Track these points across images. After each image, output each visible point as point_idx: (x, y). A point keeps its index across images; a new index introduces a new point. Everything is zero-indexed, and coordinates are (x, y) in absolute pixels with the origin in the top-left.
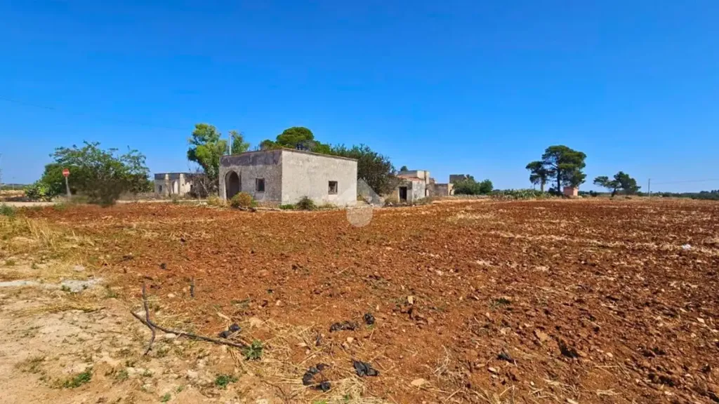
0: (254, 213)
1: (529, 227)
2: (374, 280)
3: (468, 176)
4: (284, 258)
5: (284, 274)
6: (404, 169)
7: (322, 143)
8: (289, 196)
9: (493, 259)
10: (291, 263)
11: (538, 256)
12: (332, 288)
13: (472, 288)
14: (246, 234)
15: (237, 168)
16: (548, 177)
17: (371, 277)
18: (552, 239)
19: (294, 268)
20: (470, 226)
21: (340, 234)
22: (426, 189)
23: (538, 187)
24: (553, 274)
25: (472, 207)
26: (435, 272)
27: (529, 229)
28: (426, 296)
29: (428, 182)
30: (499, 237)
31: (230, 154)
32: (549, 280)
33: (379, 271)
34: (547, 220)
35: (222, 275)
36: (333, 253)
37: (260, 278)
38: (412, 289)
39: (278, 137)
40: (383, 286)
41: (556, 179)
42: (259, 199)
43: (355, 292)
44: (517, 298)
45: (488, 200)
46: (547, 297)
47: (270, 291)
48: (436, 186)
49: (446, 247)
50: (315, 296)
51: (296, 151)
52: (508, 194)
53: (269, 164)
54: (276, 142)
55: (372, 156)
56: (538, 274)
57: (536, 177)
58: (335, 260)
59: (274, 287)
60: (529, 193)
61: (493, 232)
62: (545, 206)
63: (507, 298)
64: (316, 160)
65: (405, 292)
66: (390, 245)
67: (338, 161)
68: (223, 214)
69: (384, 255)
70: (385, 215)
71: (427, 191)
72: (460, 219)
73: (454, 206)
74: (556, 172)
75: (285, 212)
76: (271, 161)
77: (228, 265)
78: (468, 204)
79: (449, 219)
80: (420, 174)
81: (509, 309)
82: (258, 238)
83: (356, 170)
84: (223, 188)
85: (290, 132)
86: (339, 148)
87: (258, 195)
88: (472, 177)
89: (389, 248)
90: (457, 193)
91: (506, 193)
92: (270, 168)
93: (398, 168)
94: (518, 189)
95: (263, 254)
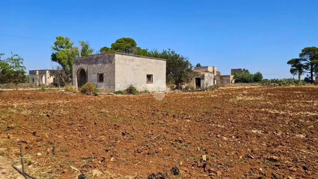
0: (96, 97)
1: (290, 105)
2: (179, 143)
3: (244, 70)
4: (116, 127)
5: (116, 139)
6: (198, 65)
7: (142, 49)
8: (120, 85)
9: (263, 129)
10: (121, 131)
11: (297, 127)
12: (150, 148)
13: (249, 149)
14: (91, 111)
15: (84, 66)
16: (304, 70)
17: (176, 141)
18: (307, 114)
19: (123, 134)
20: (247, 106)
21: (155, 111)
22: (214, 80)
23: (296, 77)
24: (309, 140)
25: (248, 92)
26: (222, 138)
27: (290, 107)
28: (216, 155)
29: (215, 75)
30: (268, 113)
31: (80, 57)
32: (305, 144)
33: (182, 137)
34: (304, 101)
35: (74, 139)
36: (150, 124)
37: (100, 141)
38: (205, 150)
39: (112, 45)
40: (184, 147)
41: (310, 71)
42: (100, 87)
43: (165, 152)
44: (282, 157)
45: (259, 86)
46: (305, 157)
47: (107, 151)
48: (221, 77)
49: (229, 120)
50: (138, 154)
51: (124, 55)
52: (274, 82)
53: (106, 63)
54: (111, 48)
55: (176, 56)
56: (298, 140)
57: (295, 70)
58: (151, 129)
59: (110, 148)
60: (290, 81)
61: (263, 110)
62: (301, 91)
63: (274, 157)
64: (138, 60)
65: (200, 153)
66: (189, 119)
67: (153, 61)
68: (75, 97)
69: (185, 125)
70: (185, 97)
71: (215, 80)
72: (240, 100)
73: (235, 91)
74: (310, 66)
75: (118, 95)
76: (108, 61)
77: (78, 133)
78: (245, 89)
79: (231, 100)
80: (210, 69)
81: (276, 166)
82: (99, 114)
83: (165, 66)
84: (75, 79)
85: (120, 41)
86: (153, 52)
87: (99, 84)
88: (247, 71)
89: (188, 121)
90: (236, 82)
91: (273, 81)
92: (107, 66)
93: (194, 65)
94: (281, 79)
95: (102, 125)
